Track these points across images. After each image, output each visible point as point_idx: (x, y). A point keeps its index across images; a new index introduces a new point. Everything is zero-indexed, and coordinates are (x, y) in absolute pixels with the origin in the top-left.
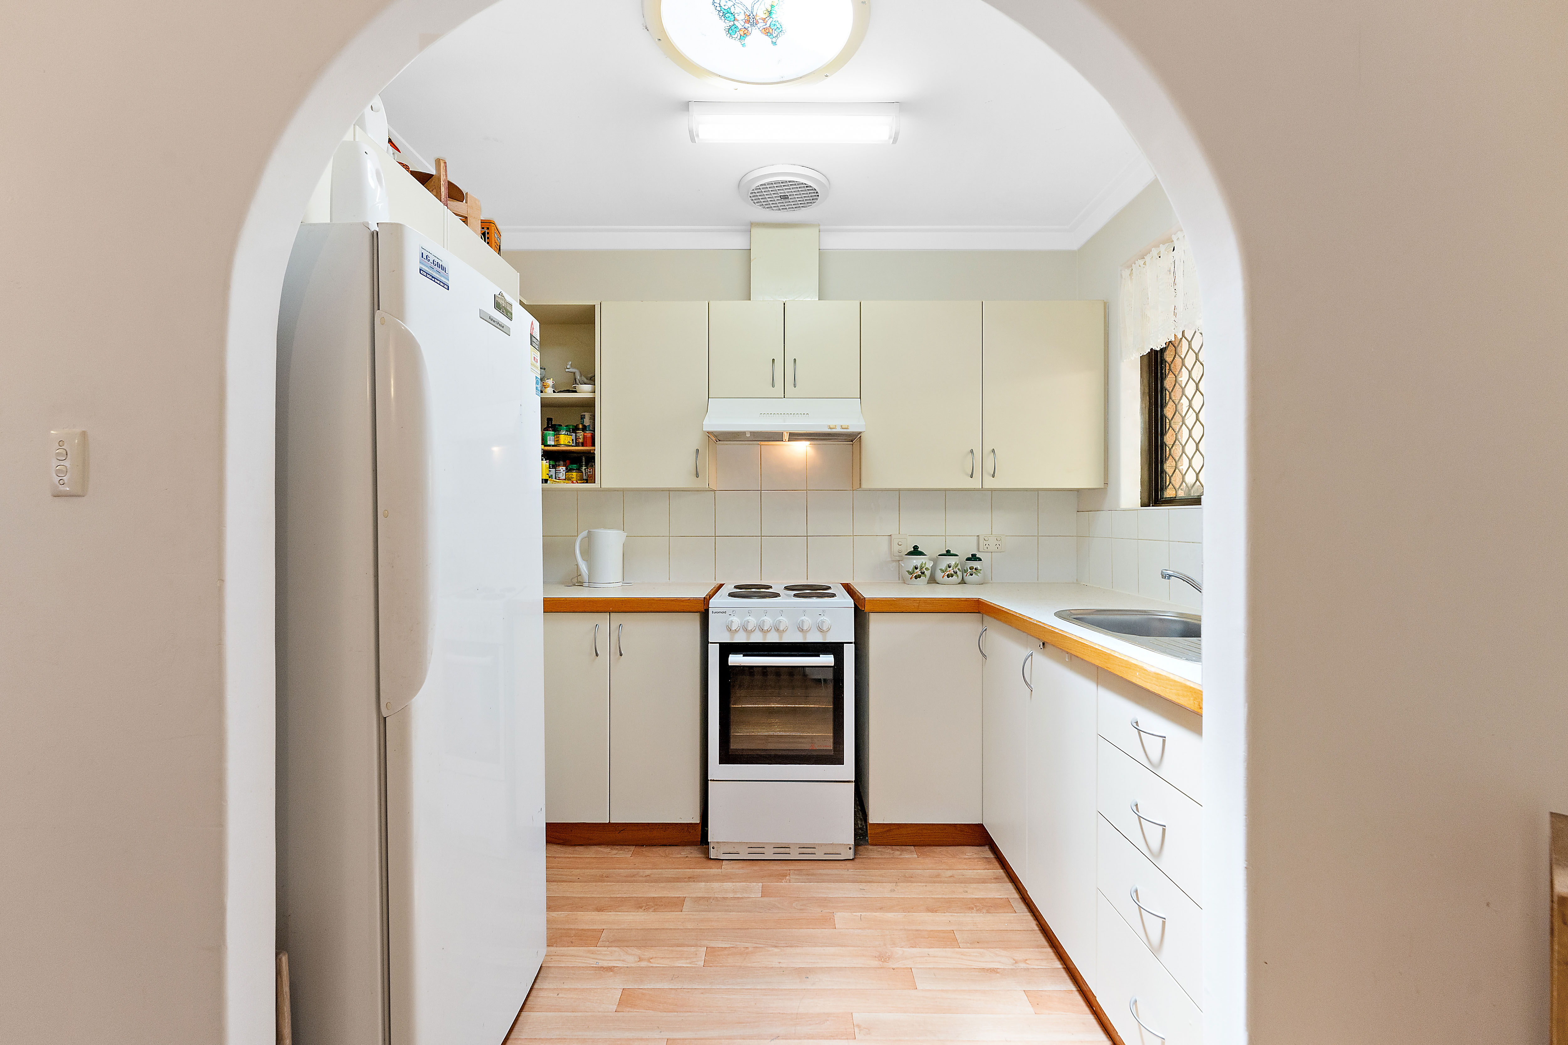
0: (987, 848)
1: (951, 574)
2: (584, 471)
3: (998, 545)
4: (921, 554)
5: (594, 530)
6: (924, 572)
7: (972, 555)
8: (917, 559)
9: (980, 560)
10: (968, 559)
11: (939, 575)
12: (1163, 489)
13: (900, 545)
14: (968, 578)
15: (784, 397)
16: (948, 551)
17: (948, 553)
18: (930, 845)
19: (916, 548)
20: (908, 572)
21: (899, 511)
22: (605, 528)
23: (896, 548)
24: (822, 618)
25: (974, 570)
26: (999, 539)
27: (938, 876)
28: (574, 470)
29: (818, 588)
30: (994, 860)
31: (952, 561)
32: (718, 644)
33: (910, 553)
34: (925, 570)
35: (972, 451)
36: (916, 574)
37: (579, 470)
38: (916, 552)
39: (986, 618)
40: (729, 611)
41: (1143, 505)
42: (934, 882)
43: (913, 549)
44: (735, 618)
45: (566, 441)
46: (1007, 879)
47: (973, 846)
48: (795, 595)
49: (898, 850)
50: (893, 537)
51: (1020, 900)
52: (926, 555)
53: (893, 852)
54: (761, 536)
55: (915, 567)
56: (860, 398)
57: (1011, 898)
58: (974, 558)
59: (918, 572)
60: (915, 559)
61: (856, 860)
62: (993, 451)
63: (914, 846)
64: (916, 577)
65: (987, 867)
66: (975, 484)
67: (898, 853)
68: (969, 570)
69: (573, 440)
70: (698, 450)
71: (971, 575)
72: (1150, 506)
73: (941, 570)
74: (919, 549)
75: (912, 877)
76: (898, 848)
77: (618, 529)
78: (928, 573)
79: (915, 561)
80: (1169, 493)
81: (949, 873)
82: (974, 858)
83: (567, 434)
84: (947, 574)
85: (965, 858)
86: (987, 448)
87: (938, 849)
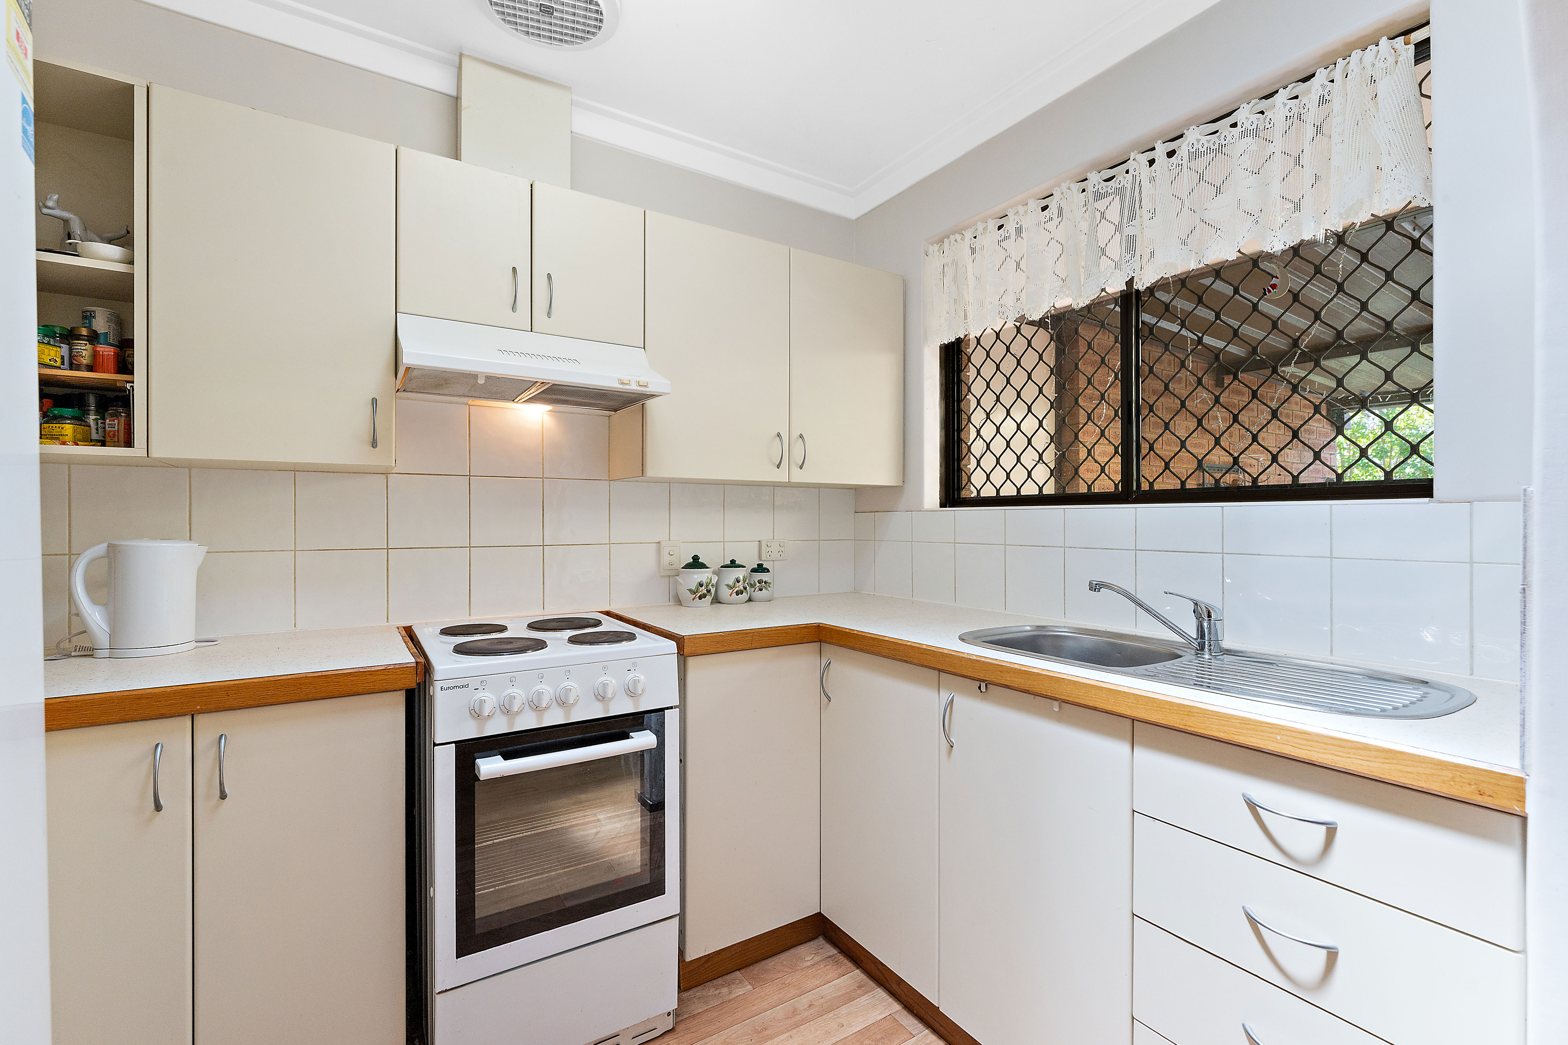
0: (821, 941)
1: (740, 590)
2: (92, 423)
3: (781, 551)
4: (703, 566)
5: (123, 543)
6: (710, 590)
7: (758, 565)
8: (698, 573)
9: (768, 571)
10: (754, 570)
11: (725, 593)
12: (960, 489)
13: (672, 555)
14: (758, 594)
15: (531, 331)
16: (733, 562)
17: (733, 564)
18: (757, 961)
19: (696, 558)
20: (690, 590)
21: (670, 510)
22: (153, 538)
23: (666, 559)
24: (631, 675)
25: (763, 583)
26: (782, 545)
27: (795, 1012)
28: (68, 419)
29: (584, 623)
30: (841, 958)
31: (740, 573)
32: (454, 745)
33: (688, 566)
34: (711, 587)
35: (779, 435)
36: (700, 593)
37: (80, 420)
38: (696, 564)
39: (826, 647)
40: (474, 683)
41: (941, 506)
42: (797, 1025)
43: (692, 560)
44: (486, 694)
45: (43, 356)
46: (872, 984)
47: (805, 942)
48: (573, 640)
49: (723, 986)
50: (663, 545)
51: (905, 1013)
52: (708, 568)
53: (718, 991)
54: (470, 547)
55: (700, 583)
56: (644, 348)
57: (894, 1013)
58: (760, 569)
59: (703, 590)
60: (695, 573)
61: (680, 1028)
62: (801, 436)
63: (739, 970)
64: (700, 598)
65: (840, 970)
66: (781, 476)
67: (725, 990)
68: (758, 585)
69: (62, 358)
70: (374, 401)
71: (761, 590)
72: (947, 507)
73: (728, 585)
74: (700, 560)
75: (766, 1029)
76: (720, 981)
77: (183, 539)
78: (713, 590)
79: (696, 576)
80: (964, 494)
81: (805, 1000)
82: (817, 963)
83: (49, 343)
84: (735, 591)
85: (808, 967)
86: (795, 434)
87: (770, 963)
